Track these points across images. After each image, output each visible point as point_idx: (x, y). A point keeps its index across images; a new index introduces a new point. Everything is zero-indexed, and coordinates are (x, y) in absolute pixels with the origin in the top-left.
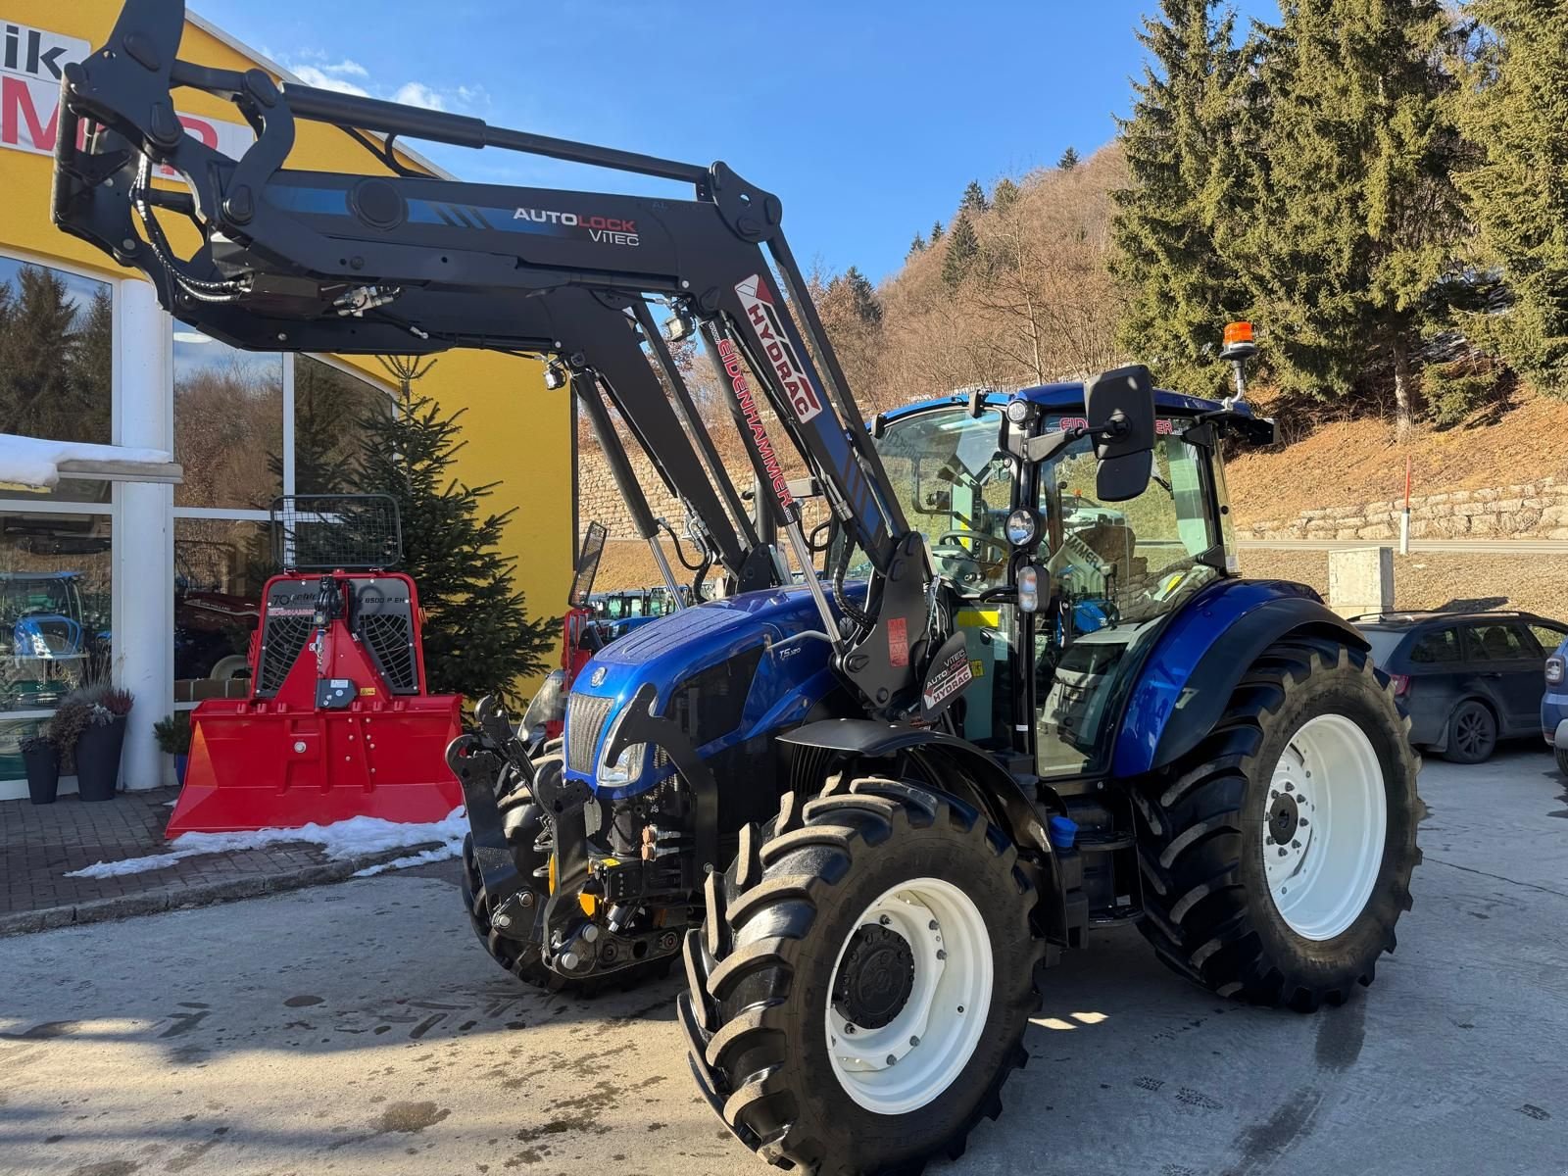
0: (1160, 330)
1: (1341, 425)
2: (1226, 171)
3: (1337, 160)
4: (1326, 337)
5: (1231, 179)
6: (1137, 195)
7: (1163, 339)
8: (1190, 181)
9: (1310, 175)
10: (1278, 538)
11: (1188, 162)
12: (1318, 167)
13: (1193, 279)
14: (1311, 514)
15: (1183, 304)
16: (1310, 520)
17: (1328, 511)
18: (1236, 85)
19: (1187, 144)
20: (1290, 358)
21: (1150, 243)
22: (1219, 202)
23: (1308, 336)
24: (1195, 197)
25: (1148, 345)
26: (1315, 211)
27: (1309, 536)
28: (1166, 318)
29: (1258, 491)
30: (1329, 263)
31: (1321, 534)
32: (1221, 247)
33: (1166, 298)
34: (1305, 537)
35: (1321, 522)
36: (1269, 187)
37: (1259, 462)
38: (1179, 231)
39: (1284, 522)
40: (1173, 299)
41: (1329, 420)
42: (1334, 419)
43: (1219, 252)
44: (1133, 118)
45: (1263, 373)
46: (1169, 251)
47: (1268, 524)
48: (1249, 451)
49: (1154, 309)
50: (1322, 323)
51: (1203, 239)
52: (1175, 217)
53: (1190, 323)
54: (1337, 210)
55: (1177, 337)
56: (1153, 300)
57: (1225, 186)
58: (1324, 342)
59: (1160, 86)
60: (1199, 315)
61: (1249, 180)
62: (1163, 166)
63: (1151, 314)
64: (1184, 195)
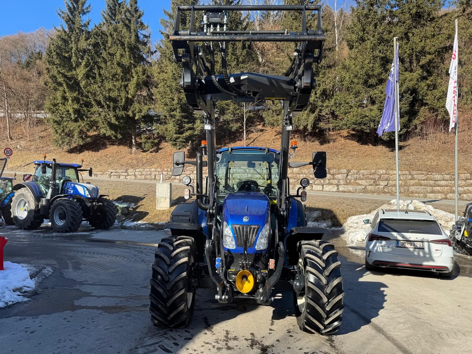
0: (61, 108)
1: (115, 147)
2: (86, 66)
3: (122, 74)
4: (118, 122)
5: (88, 69)
6: (55, 63)
7: (63, 111)
8: (74, 65)
9: (114, 76)
10: (102, 177)
11: (74, 59)
12: (116, 74)
13: (75, 95)
14: (112, 171)
15: (70, 101)
16: (111, 173)
17: (117, 170)
18: (90, 41)
19: (75, 53)
20: (109, 126)
21: (61, 80)
22: (84, 74)
23: (113, 121)
24: (76, 70)
25: (56, 111)
26: (114, 86)
27: (112, 177)
28: (63, 104)
29: (93, 162)
30: (119, 101)
31: (115, 177)
32: (84, 88)
33: (65, 98)
34: (110, 177)
35: (115, 174)
36: (100, 75)
37: (91, 154)
38: (70, 79)
39: (104, 173)
40: (68, 99)
41: (111, 144)
42: (113, 145)
43: (83, 89)
44: (55, 38)
45: (95, 128)
46: (67, 84)
47: (99, 173)
48: (88, 150)
49: (59, 100)
50: (117, 118)
51: (77, 83)
52: (69, 74)
53: (73, 108)
54: (121, 88)
55: (68, 111)
56: (60, 98)
57: (87, 70)
58: (117, 123)
59: (65, 32)
60: (76, 106)
61: (94, 71)
62: (65, 57)
63: (58, 102)
64: (71, 68)
